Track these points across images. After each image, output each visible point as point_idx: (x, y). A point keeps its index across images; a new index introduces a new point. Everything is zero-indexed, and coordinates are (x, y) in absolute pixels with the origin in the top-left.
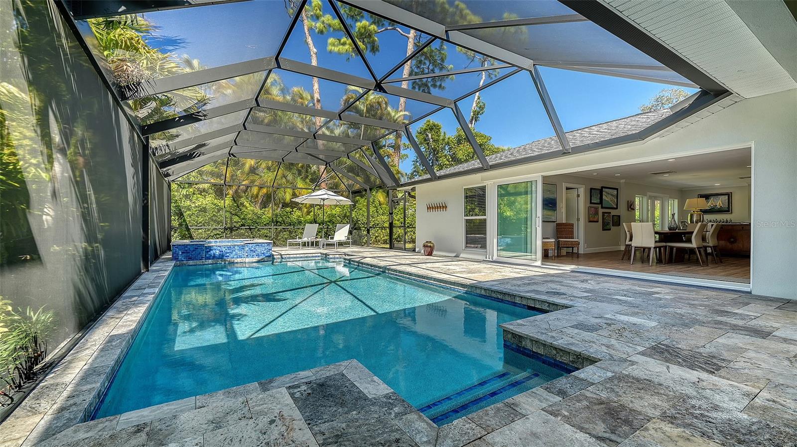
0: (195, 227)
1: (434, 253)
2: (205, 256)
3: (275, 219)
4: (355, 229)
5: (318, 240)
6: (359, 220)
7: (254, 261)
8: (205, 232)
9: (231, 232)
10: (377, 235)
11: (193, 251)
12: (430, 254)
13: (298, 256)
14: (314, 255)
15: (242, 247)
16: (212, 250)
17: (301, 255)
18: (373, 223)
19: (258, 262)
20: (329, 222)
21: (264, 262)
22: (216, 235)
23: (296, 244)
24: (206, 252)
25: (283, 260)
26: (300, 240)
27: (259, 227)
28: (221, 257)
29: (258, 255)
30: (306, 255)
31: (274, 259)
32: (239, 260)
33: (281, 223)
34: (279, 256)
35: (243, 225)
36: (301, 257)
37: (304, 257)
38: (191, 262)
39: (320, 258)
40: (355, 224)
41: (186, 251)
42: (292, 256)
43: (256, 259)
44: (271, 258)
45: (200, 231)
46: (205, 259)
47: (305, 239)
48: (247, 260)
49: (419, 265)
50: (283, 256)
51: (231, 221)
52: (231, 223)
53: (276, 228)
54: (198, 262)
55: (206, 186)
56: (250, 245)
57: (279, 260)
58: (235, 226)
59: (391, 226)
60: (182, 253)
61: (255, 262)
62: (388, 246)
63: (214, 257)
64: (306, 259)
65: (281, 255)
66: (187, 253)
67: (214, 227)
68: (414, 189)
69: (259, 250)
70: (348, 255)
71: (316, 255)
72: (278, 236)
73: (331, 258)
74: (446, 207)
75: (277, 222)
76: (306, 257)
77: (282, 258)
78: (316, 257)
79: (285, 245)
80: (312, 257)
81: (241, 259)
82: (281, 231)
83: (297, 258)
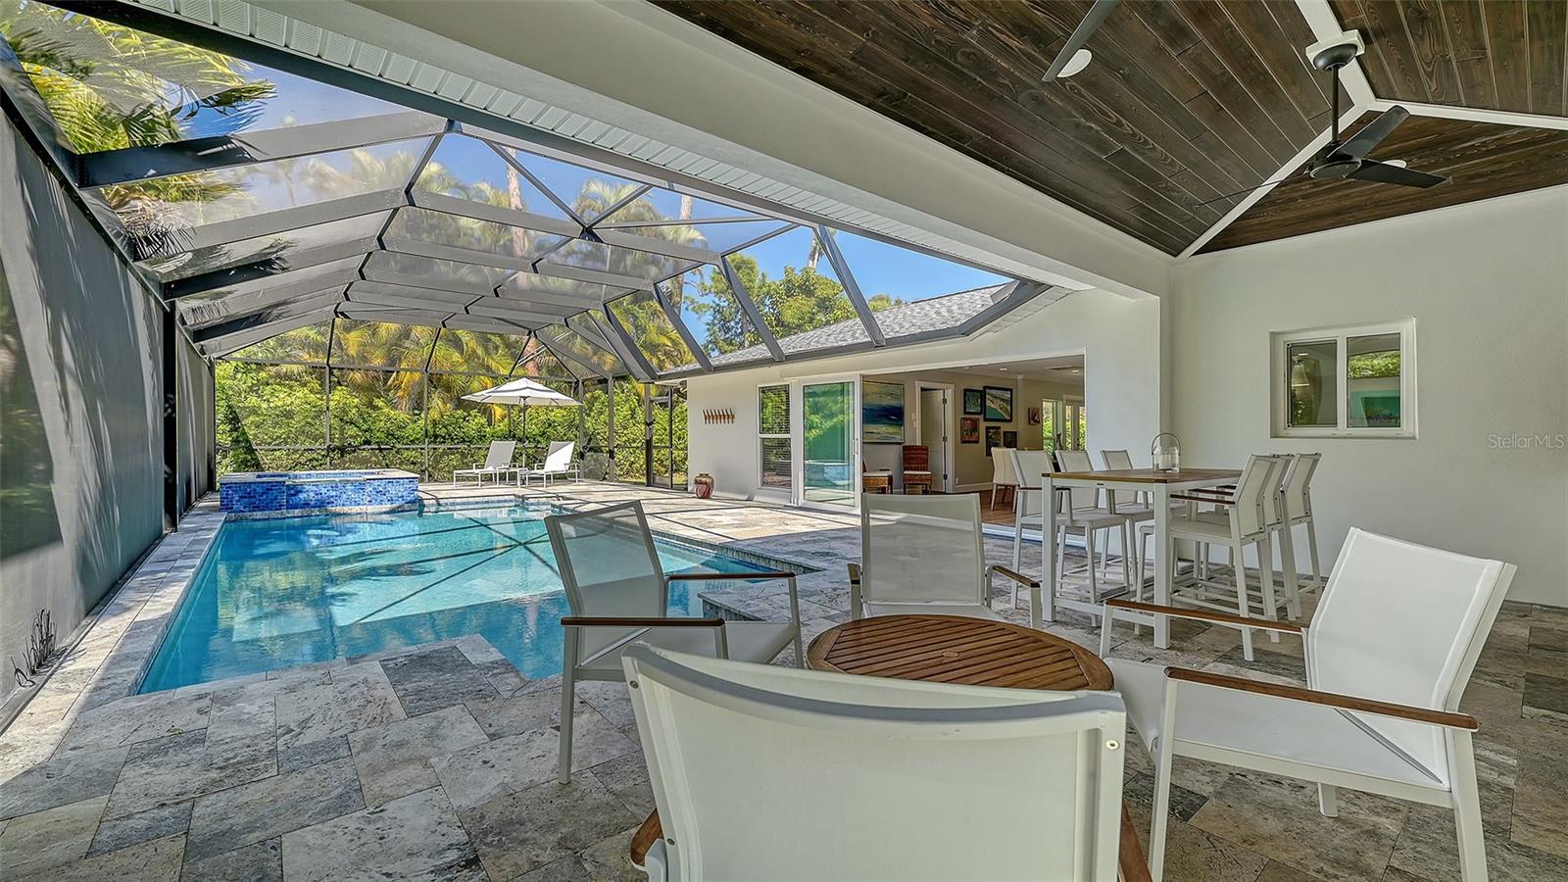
0: (267, 447)
1: (714, 493)
2: (287, 502)
3: (431, 432)
4: (591, 449)
5: (512, 470)
6: (598, 434)
7: (384, 510)
8: (288, 455)
9: (342, 456)
10: (632, 459)
11: (263, 494)
12: (706, 496)
13: (471, 500)
14: (501, 498)
15: (360, 486)
16: (301, 492)
17: (477, 499)
18: (625, 438)
19: (391, 512)
20: (541, 436)
21: (403, 511)
22: (310, 460)
23: (468, 479)
24: (288, 495)
25: (442, 508)
26: (478, 471)
27: (399, 446)
28: (321, 504)
29: (391, 500)
30: (486, 499)
31: (424, 506)
32: (356, 509)
33: (444, 438)
34: (434, 501)
35: (367, 442)
36: (477, 503)
37: (483, 503)
38: (258, 515)
39: (513, 504)
40: (590, 440)
41: (249, 493)
42: (458, 500)
43: (387, 507)
44: (418, 505)
45: (278, 453)
46: (287, 508)
47: (489, 470)
48: (370, 509)
49: (669, 517)
50: (441, 502)
51: (342, 434)
52: (342, 438)
53: (435, 449)
54: (273, 514)
55: (295, 368)
56: (376, 483)
57: (433, 509)
58: (350, 444)
59: (649, 445)
60: (240, 497)
61: (385, 513)
62: (644, 480)
63: (306, 505)
64: (486, 505)
65: (437, 499)
66: (250, 497)
67: (307, 445)
68: (683, 384)
69: (393, 490)
70: (564, 498)
71: (506, 497)
72: (438, 463)
73: (532, 504)
74: (733, 417)
75: (436, 436)
76: (487, 502)
77: (439, 504)
78: (505, 501)
79: (451, 480)
80: (499, 502)
81: (357, 507)
82: (444, 453)
83: (469, 504)
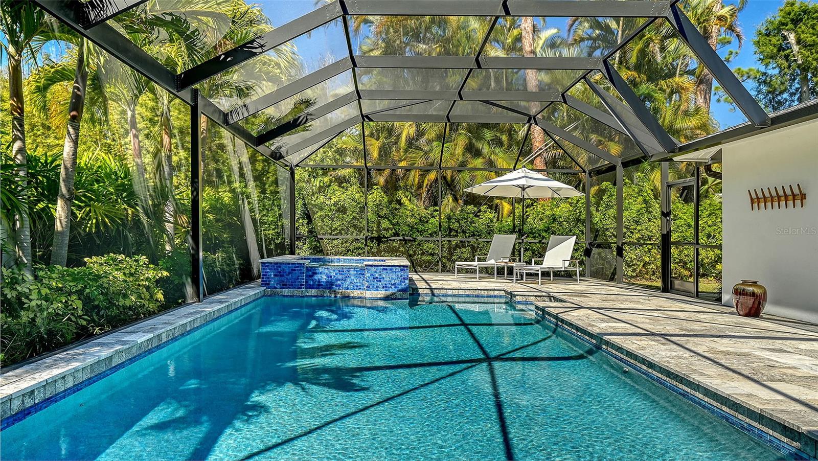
0: (329, 236)
2: (307, 282)
3: (445, 224)
4: (599, 246)
5: (510, 264)
6: (607, 229)
7: (379, 296)
8: (342, 244)
9: (379, 245)
10: (647, 259)
11: (289, 273)
12: (754, 312)
13: (461, 292)
14: (491, 293)
15: (361, 272)
16: (316, 273)
17: (468, 292)
18: (638, 235)
19: (386, 298)
20: (546, 231)
21: (395, 299)
22: (357, 249)
23: (467, 271)
24: (307, 276)
25: (436, 299)
26: (478, 263)
27: (420, 238)
28: (330, 285)
29: (385, 287)
30: (476, 293)
31: (419, 295)
32: (356, 293)
33: (457, 231)
34: (428, 291)
35: (396, 234)
36: (467, 296)
37: (473, 296)
38: (286, 292)
39: (503, 300)
40: (596, 236)
41: (280, 272)
42: (450, 292)
43: (382, 293)
44: (412, 295)
45: (335, 242)
46: (307, 288)
47: (491, 262)
48: (368, 294)
50: (436, 292)
51: (378, 227)
52: (378, 231)
53: (450, 241)
54: (296, 292)
55: (347, 172)
56: (373, 269)
57: (428, 299)
58: (384, 236)
59: (666, 243)
60: (275, 275)
61: (380, 299)
62: (659, 283)
63: (319, 285)
64: (476, 299)
65: (431, 289)
66: (281, 276)
67: (355, 236)
68: (717, 158)
69: (387, 277)
71: (496, 293)
72: (452, 254)
73: (519, 303)
74: (803, 197)
75: (451, 230)
76: (477, 296)
77: (433, 295)
78: (495, 297)
79: (451, 271)
80: (489, 296)
81: (359, 292)
82: (457, 246)
83: (459, 296)
